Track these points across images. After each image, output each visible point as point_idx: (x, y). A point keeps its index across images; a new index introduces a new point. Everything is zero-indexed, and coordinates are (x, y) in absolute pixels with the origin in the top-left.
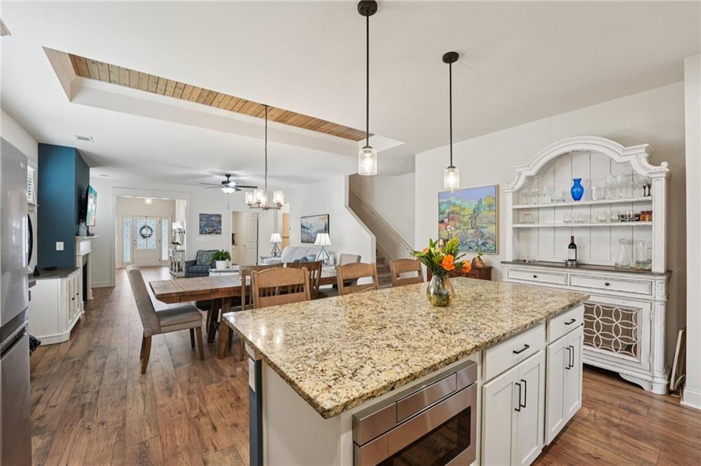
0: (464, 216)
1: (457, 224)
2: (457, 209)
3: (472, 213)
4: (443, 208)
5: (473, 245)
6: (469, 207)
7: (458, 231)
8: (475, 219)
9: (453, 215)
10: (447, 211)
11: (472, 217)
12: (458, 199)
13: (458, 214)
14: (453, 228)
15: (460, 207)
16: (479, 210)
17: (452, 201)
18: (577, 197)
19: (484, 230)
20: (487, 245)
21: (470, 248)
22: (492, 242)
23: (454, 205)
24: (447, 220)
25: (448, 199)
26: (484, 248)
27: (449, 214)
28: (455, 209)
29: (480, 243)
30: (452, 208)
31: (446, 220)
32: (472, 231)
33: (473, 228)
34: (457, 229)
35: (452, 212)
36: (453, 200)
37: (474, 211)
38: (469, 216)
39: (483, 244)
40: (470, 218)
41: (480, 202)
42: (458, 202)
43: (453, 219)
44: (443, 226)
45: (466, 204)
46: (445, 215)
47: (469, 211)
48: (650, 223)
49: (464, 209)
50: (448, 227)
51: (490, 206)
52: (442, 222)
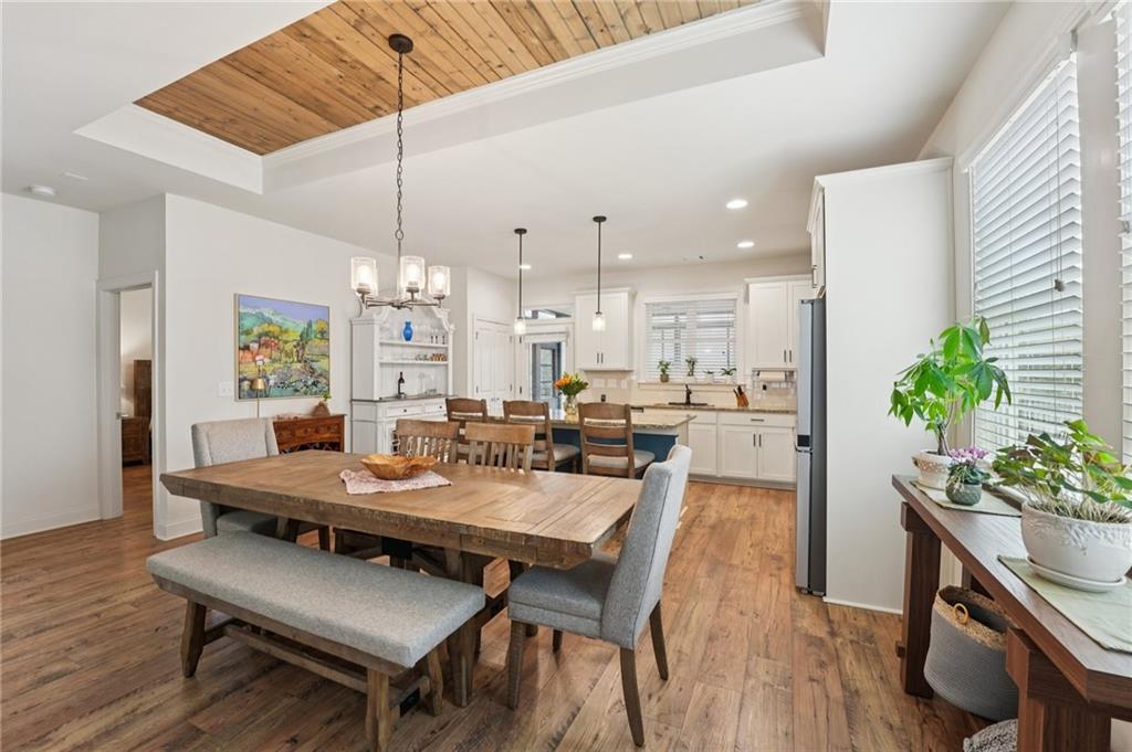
0: (286, 342)
1: (275, 354)
2: (274, 329)
3: (299, 338)
4: (247, 323)
5: (300, 385)
6: (295, 329)
7: (277, 365)
8: (303, 348)
9: (268, 338)
10: (256, 330)
11: (298, 344)
12: (276, 313)
13: (277, 338)
14: (267, 360)
15: (280, 327)
16: (307, 335)
17: (267, 315)
18: (408, 338)
19: (315, 365)
20: (319, 385)
21: (297, 391)
22: (325, 381)
23: (270, 323)
24: (256, 346)
25: (258, 311)
26: (315, 389)
27: (260, 336)
28: (271, 328)
29: (310, 383)
30: (266, 327)
31: (254, 346)
32: (299, 366)
33: (300, 362)
34: (274, 361)
35: (266, 334)
36: (267, 313)
37: (301, 336)
38: (295, 343)
39: (314, 384)
40: (295, 347)
41: (310, 325)
42: (276, 319)
43: (266, 345)
44: (248, 355)
45: (289, 325)
46: (252, 337)
47: (294, 336)
48: (444, 363)
49: (286, 331)
50: (257, 358)
51: (324, 334)
52: (246, 348)
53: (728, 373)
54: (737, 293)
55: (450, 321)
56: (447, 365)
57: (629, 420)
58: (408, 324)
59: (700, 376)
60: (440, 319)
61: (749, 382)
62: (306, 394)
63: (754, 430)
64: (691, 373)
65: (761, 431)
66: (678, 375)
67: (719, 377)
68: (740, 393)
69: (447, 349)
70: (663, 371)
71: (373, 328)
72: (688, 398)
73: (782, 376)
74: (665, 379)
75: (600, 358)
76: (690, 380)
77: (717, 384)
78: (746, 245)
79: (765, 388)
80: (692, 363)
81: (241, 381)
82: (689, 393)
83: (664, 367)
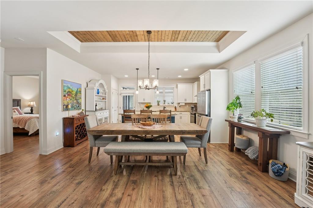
0: (73, 94)
1: (71, 98)
2: (70, 90)
4: (65, 88)
6: (75, 90)
7: (71, 101)
8: (76, 96)
10: (67, 91)
12: (71, 86)
13: (71, 93)
14: (69, 99)
15: (72, 90)
16: (77, 92)
17: (69, 86)
18: (98, 93)
19: (78, 101)
21: (75, 108)
22: (80, 105)
25: (67, 85)
26: (79, 108)
31: (67, 95)
33: (75, 100)
34: (71, 100)
35: (69, 92)
38: (75, 95)
39: (78, 106)
41: (78, 89)
42: (71, 87)
43: (69, 95)
44: (65, 98)
45: (73, 89)
46: (66, 93)
47: (74, 93)
48: (105, 100)
50: (67, 99)
51: (80, 92)
52: (65, 96)
53: (172, 103)
54: (174, 86)
55: (107, 89)
56: (106, 101)
57: (171, 114)
58: (98, 90)
59: (166, 104)
60: (105, 89)
61: (177, 106)
62: (77, 109)
63: (180, 115)
64: (164, 103)
65: (181, 115)
66: (161, 104)
67: (170, 104)
68: (176, 108)
69: (106, 97)
70: (158, 103)
71: (94, 91)
72: (164, 109)
73: (184, 104)
74: (158, 105)
75: (144, 100)
76: (164, 105)
77: (170, 106)
78: (180, 76)
79: (180, 106)
80: (165, 101)
81: (64, 105)
82: (164, 108)
83: (158, 102)
